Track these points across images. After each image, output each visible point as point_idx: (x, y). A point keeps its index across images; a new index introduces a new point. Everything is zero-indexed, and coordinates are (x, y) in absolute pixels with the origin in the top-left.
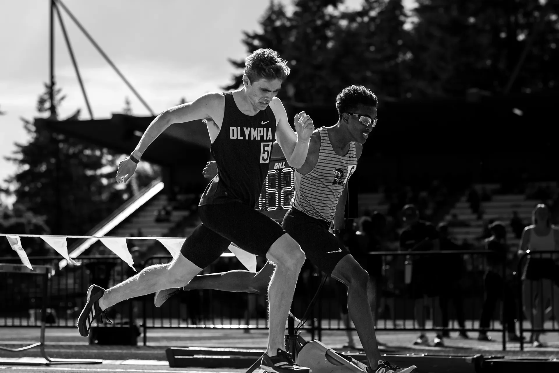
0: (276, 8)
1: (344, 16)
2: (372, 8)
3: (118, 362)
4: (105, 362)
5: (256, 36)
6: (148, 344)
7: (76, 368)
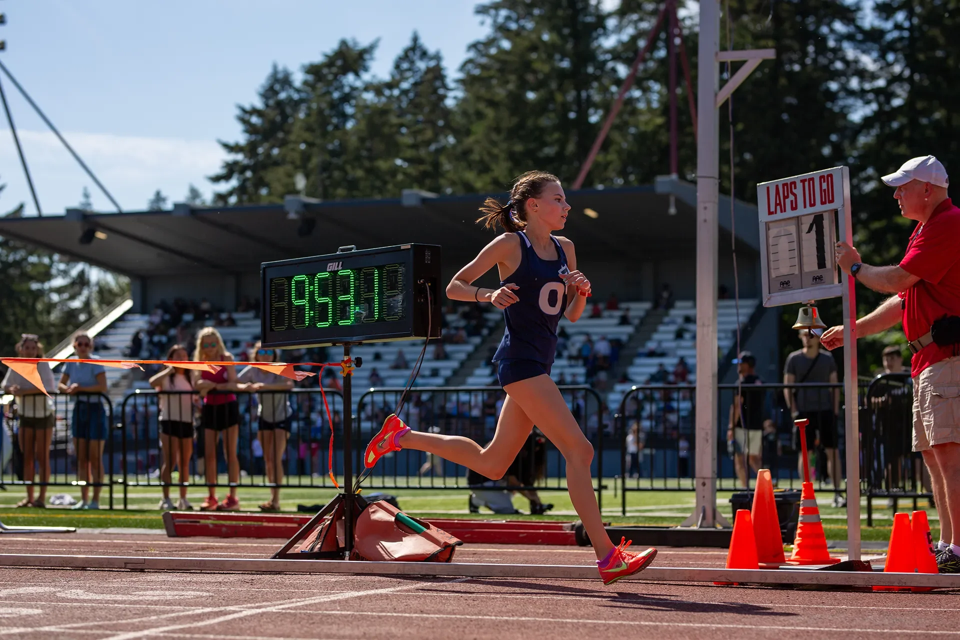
0: (280, 76)
1: (367, 88)
2: (404, 79)
3: (97, 531)
4: (80, 531)
5: (255, 111)
6: (130, 507)
7: (42, 538)
